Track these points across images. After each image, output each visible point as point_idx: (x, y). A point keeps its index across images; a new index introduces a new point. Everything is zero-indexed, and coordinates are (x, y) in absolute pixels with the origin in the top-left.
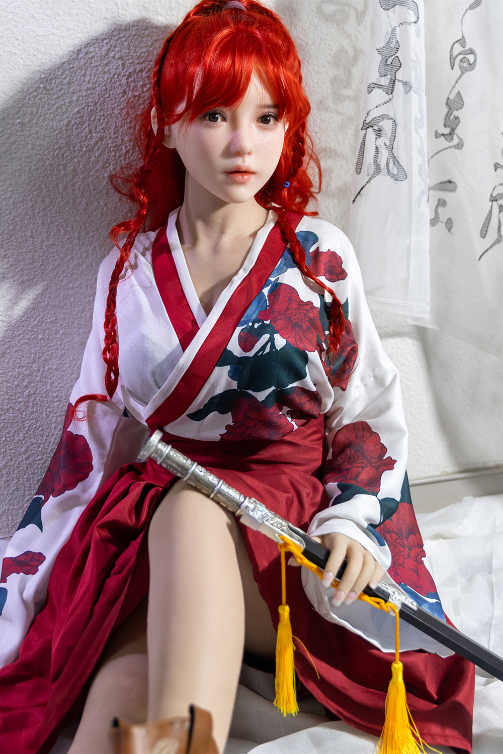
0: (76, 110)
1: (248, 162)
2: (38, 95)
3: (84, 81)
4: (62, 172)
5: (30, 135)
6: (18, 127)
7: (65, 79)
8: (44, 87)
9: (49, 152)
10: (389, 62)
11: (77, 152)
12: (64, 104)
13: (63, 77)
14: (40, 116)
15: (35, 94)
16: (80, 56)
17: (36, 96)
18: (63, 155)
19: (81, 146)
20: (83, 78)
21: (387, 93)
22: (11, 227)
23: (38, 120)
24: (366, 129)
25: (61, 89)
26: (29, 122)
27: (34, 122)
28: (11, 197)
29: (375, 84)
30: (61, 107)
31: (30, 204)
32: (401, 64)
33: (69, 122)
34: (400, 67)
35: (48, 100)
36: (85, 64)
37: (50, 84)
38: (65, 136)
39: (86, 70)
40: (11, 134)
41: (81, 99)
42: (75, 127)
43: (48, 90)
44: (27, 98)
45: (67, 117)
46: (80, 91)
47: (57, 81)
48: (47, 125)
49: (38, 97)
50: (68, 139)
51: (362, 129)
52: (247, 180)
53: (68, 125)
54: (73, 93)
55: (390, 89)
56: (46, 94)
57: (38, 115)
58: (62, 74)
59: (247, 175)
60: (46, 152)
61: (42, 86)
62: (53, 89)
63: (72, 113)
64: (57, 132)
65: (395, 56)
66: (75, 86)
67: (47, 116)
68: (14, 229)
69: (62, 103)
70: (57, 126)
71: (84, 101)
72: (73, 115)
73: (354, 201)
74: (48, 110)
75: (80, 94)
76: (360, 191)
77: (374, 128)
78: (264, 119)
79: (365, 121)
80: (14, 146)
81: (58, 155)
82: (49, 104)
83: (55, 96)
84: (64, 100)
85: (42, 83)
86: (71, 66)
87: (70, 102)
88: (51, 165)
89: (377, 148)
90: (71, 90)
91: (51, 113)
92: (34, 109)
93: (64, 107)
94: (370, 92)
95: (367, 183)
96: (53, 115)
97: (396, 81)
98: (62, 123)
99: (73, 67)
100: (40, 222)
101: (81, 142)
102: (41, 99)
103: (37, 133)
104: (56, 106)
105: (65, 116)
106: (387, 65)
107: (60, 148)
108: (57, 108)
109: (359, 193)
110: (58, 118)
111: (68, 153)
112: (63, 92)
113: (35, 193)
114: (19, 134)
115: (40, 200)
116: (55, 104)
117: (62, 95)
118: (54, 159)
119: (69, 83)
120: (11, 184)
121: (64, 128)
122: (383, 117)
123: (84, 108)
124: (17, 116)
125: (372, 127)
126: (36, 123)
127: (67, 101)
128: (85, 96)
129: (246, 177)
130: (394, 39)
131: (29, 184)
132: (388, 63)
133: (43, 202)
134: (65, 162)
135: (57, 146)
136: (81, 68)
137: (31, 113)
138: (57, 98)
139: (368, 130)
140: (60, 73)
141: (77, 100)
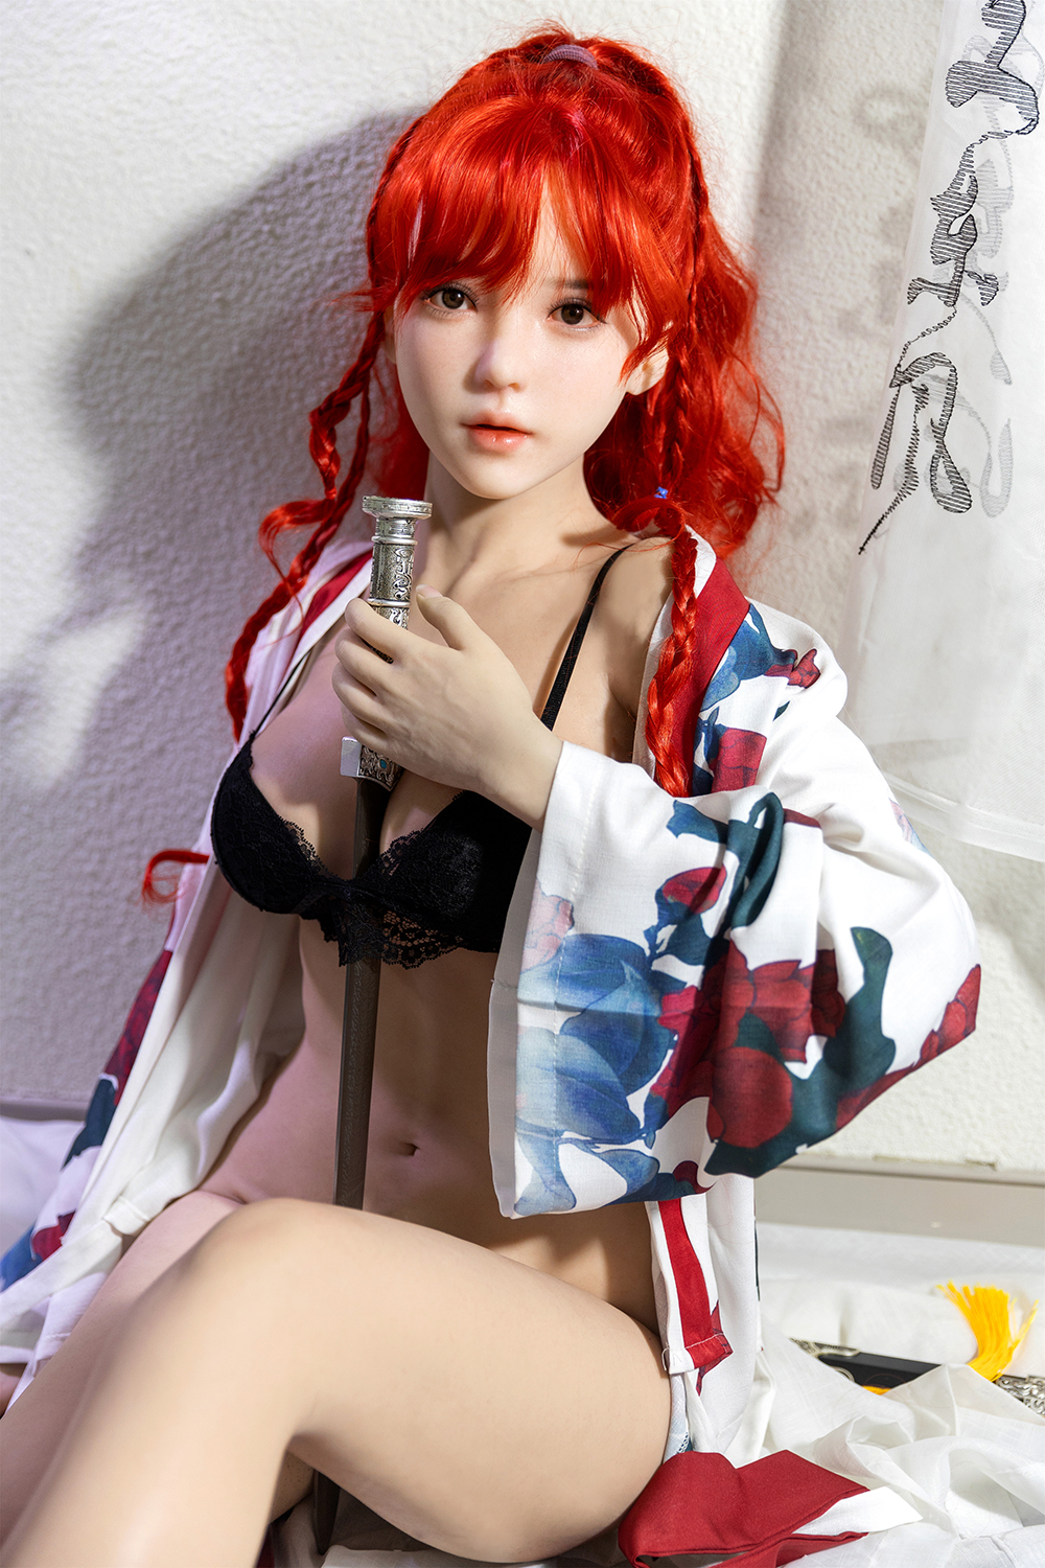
0: (330, 281)
1: (511, 408)
2: (256, 247)
3: (350, 223)
4: (296, 406)
5: (237, 326)
6: (216, 309)
7: (313, 216)
8: (271, 233)
9: (273, 363)
10: (954, 230)
11: (327, 368)
12: (308, 268)
13: (310, 212)
14: (260, 289)
15: (252, 243)
16: (347, 171)
17: (252, 249)
18: (299, 371)
19: (336, 357)
20: (348, 216)
21: (945, 302)
22: (190, 506)
23: (255, 297)
24: (899, 385)
25: (304, 238)
26: (239, 298)
27: (247, 299)
28: (193, 446)
29: (923, 282)
30: (302, 275)
31: (228, 464)
32: (976, 235)
33: (316, 305)
34: (975, 240)
35: (277, 257)
36: (355, 188)
37: (284, 225)
38: (306, 332)
39: (356, 202)
40: (201, 322)
41: (342, 259)
42: (326, 316)
43: (277, 238)
44: (237, 251)
45: (313, 295)
46: (341, 243)
47: (299, 220)
48: (273, 308)
49: (258, 251)
50: (310, 341)
51: (891, 386)
52: (512, 447)
53: (312, 312)
54: (328, 246)
55: (952, 294)
56: (273, 245)
57: (255, 287)
58: (308, 207)
59: (509, 437)
60: (267, 363)
61: (266, 228)
62: (287, 236)
63: (322, 288)
64: (290, 324)
65: (968, 214)
66: (331, 234)
67: (274, 289)
68: (195, 510)
69: (304, 265)
70: (290, 312)
71: (346, 265)
72: (325, 291)
73: (862, 549)
74: (277, 277)
75: (340, 249)
76: (876, 528)
77: (914, 384)
78: (569, 312)
79: (899, 365)
80: (205, 346)
81: (288, 370)
82: (277, 266)
83: (291, 251)
84: (308, 259)
85: (267, 222)
86: (327, 191)
87: (321, 264)
88: (274, 389)
89: (917, 431)
90: (323, 240)
91: (281, 285)
92: (249, 275)
93: (307, 274)
94: (911, 300)
95: (891, 509)
96: (283, 290)
97: (965, 275)
98: (302, 306)
99: (330, 194)
100: (245, 500)
101: (335, 348)
102: (263, 255)
103: (251, 322)
104: (292, 270)
105: (308, 292)
106: (951, 235)
107: (295, 357)
108: (295, 275)
109: (874, 531)
110: (295, 295)
111: (308, 368)
112: (306, 243)
113: (240, 443)
114: (217, 321)
115: (248, 456)
116: (289, 267)
117: (306, 250)
118: (280, 376)
119: (321, 226)
120: (194, 421)
121: (305, 317)
122: (936, 358)
123: (346, 279)
124: (214, 286)
125: (910, 380)
126: (252, 303)
127: (315, 261)
128: (351, 254)
129: (509, 441)
130: (968, 175)
131: (229, 423)
132: (951, 232)
133: (255, 461)
134: (301, 385)
135: (288, 352)
136: (345, 196)
137: (243, 282)
138: (295, 255)
139: (904, 386)
140: (304, 204)
141: (335, 262)
